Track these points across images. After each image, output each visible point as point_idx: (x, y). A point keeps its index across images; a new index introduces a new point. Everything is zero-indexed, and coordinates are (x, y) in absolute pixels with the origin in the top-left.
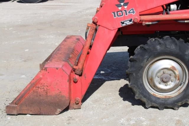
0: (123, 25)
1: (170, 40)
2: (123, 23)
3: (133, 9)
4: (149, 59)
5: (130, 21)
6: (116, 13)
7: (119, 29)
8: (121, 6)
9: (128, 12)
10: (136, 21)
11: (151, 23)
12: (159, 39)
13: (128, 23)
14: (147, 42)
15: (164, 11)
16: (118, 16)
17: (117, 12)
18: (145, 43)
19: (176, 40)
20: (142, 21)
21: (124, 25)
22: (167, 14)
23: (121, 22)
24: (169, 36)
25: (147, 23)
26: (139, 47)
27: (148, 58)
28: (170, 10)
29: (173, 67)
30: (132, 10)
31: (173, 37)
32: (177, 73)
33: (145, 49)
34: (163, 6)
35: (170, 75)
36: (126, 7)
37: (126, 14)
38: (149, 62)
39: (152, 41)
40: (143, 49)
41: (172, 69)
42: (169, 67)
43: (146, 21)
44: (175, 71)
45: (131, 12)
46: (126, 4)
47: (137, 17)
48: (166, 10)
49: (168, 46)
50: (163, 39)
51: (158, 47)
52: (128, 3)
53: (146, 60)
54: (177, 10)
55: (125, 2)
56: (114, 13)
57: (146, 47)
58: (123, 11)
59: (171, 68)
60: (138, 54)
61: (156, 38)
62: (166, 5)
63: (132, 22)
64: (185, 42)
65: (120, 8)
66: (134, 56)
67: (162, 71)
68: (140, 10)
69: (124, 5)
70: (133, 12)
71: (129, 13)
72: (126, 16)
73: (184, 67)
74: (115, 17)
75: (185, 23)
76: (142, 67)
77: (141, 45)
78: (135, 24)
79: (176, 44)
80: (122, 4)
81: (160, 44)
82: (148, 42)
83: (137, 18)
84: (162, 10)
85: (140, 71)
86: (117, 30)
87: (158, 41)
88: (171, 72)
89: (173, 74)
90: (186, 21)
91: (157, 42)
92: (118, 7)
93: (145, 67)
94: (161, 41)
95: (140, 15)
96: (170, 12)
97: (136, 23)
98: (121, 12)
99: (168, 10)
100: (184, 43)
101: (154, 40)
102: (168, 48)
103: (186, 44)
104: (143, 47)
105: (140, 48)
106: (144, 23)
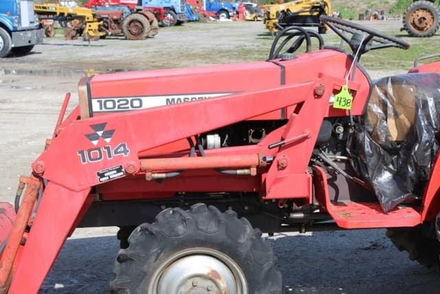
0: (101, 180)
1: (207, 213)
2: (102, 175)
3: (124, 145)
4: (162, 255)
5: (119, 170)
6: (86, 154)
7: (94, 190)
8: (97, 138)
9: (112, 152)
10: (131, 171)
11: (163, 175)
12: (182, 211)
13: (114, 175)
14: (156, 217)
15: (193, 148)
16: (91, 159)
17: (89, 151)
18: (152, 220)
19: (219, 212)
20: (145, 171)
21: (104, 180)
22: (199, 155)
23: (98, 174)
24: (203, 204)
25: (156, 176)
26: (139, 228)
27: (159, 254)
28: (205, 147)
29: (215, 273)
30: (122, 148)
31: (211, 207)
32: (222, 285)
33: (151, 234)
34: (189, 139)
35: (208, 290)
36: (108, 140)
37: (110, 156)
38: (162, 263)
39: (167, 216)
40: (147, 232)
41: (212, 277)
42: (205, 271)
43: (153, 171)
44: (218, 280)
45: (119, 150)
46: (109, 134)
47: (133, 162)
48: (197, 148)
49: (201, 227)
50: (191, 209)
51: (181, 228)
52: (114, 131)
53: (153, 258)
54: (222, 147)
55: (106, 129)
56: (82, 152)
57: (154, 228)
58: (103, 150)
59: (209, 273)
60: (136, 245)
61: (176, 209)
62: (196, 136)
63: (122, 173)
64: (239, 217)
65: (95, 143)
66: (128, 249)
67: (190, 282)
68: (141, 146)
69: (105, 136)
70: (125, 152)
71: (116, 152)
72: (108, 159)
73: (237, 272)
74: (84, 161)
75: (236, 174)
76: (145, 274)
77: (145, 225)
78: (129, 178)
79: (219, 222)
80: (100, 133)
81: (184, 221)
82: (159, 217)
83: (133, 164)
84: (189, 147)
85: (142, 284)
86: (88, 191)
87: (181, 215)
88: (209, 283)
89: (215, 288)
90: (239, 172)
91: (177, 216)
92: (91, 140)
93: (152, 275)
94: (186, 214)
95: (140, 158)
96: (206, 151)
97: (131, 174)
98: (97, 151)
99: (201, 147)
100: (236, 218)
101: (171, 212)
102: (202, 230)
103: (239, 221)
104: (146, 229)
105: (140, 231)
106: (148, 174)
